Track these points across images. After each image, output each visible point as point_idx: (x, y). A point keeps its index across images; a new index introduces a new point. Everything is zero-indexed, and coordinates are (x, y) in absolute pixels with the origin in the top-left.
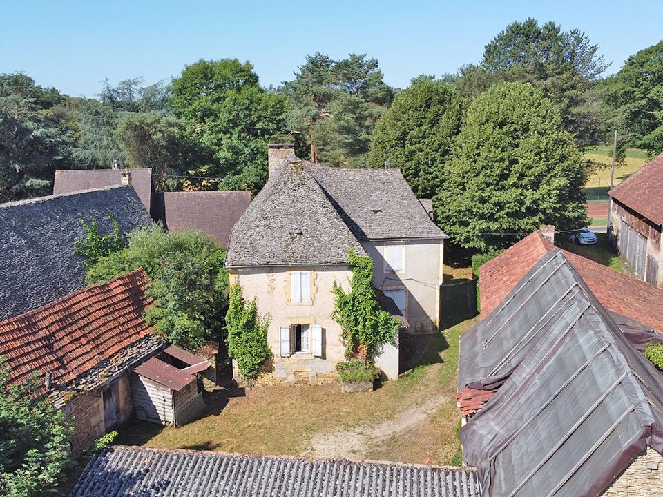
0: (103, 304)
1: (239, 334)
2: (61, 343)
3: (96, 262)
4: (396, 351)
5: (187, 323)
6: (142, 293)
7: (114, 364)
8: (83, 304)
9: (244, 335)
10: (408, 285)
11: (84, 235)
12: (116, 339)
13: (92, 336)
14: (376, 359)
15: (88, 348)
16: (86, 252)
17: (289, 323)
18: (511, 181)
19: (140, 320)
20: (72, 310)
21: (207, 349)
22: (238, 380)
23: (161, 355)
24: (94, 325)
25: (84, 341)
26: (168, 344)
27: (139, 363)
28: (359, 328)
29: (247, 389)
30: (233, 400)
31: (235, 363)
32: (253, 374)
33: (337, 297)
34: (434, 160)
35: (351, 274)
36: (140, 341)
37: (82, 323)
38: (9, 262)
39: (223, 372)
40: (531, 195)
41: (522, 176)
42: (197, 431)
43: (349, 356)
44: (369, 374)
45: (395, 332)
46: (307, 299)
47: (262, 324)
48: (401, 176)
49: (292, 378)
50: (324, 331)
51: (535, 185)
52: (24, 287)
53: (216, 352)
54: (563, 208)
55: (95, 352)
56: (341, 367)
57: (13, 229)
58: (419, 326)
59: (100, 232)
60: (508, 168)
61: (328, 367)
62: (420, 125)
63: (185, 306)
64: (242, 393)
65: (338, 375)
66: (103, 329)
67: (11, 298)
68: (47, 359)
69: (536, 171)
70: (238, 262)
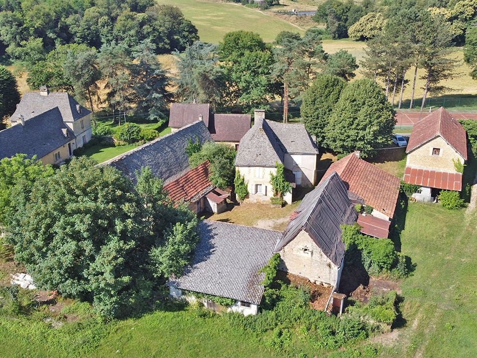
0: (197, 174)
1: (238, 186)
2: (186, 188)
3: (191, 155)
4: (291, 195)
5: (222, 181)
6: (208, 169)
7: (200, 194)
8: (191, 175)
9: (240, 186)
10: (302, 169)
11: (187, 145)
12: (200, 186)
13: (194, 185)
14: (284, 197)
15: (193, 189)
16: (188, 151)
17: (255, 184)
18: (353, 127)
19: (207, 179)
20: (188, 177)
21: (228, 189)
22: (238, 200)
23: (214, 191)
24: (194, 182)
25: (191, 187)
26: (216, 188)
27: (207, 194)
28: (278, 187)
29: (241, 203)
30: (236, 207)
31: (237, 195)
32: (243, 199)
33: (271, 176)
34: (325, 113)
35: (276, 169)
36: (207, 187)
37: (191, 181)
38: (166, 158)
39: (233, 197)
40: (361, 133)
41: (358, 125)
42: (223, 216)
43: (274, 196)
44: (281, 202)
45: (290, 189)
46: (261, 177)
47: (246, 183)
48: (304, 127)
49: (255, 201)
50: (266, 187)
51: (364, 129)
52: (171, 166)
53: (231, 191)
54: (376, 138)
55: (195, 190)
56: (272, 199)
57: (167, 145)
58: (306, 184)
59: (192, 142)
60: (352, 122)
61: (268, 199)
62: (321, 97)
63: (221, 176)
64: (239, 204)
65: (271, 201)
66: (197, 183)
67: (168, 170)
68: (183, 193)
69: (364, 123)
70: (239, 163)
